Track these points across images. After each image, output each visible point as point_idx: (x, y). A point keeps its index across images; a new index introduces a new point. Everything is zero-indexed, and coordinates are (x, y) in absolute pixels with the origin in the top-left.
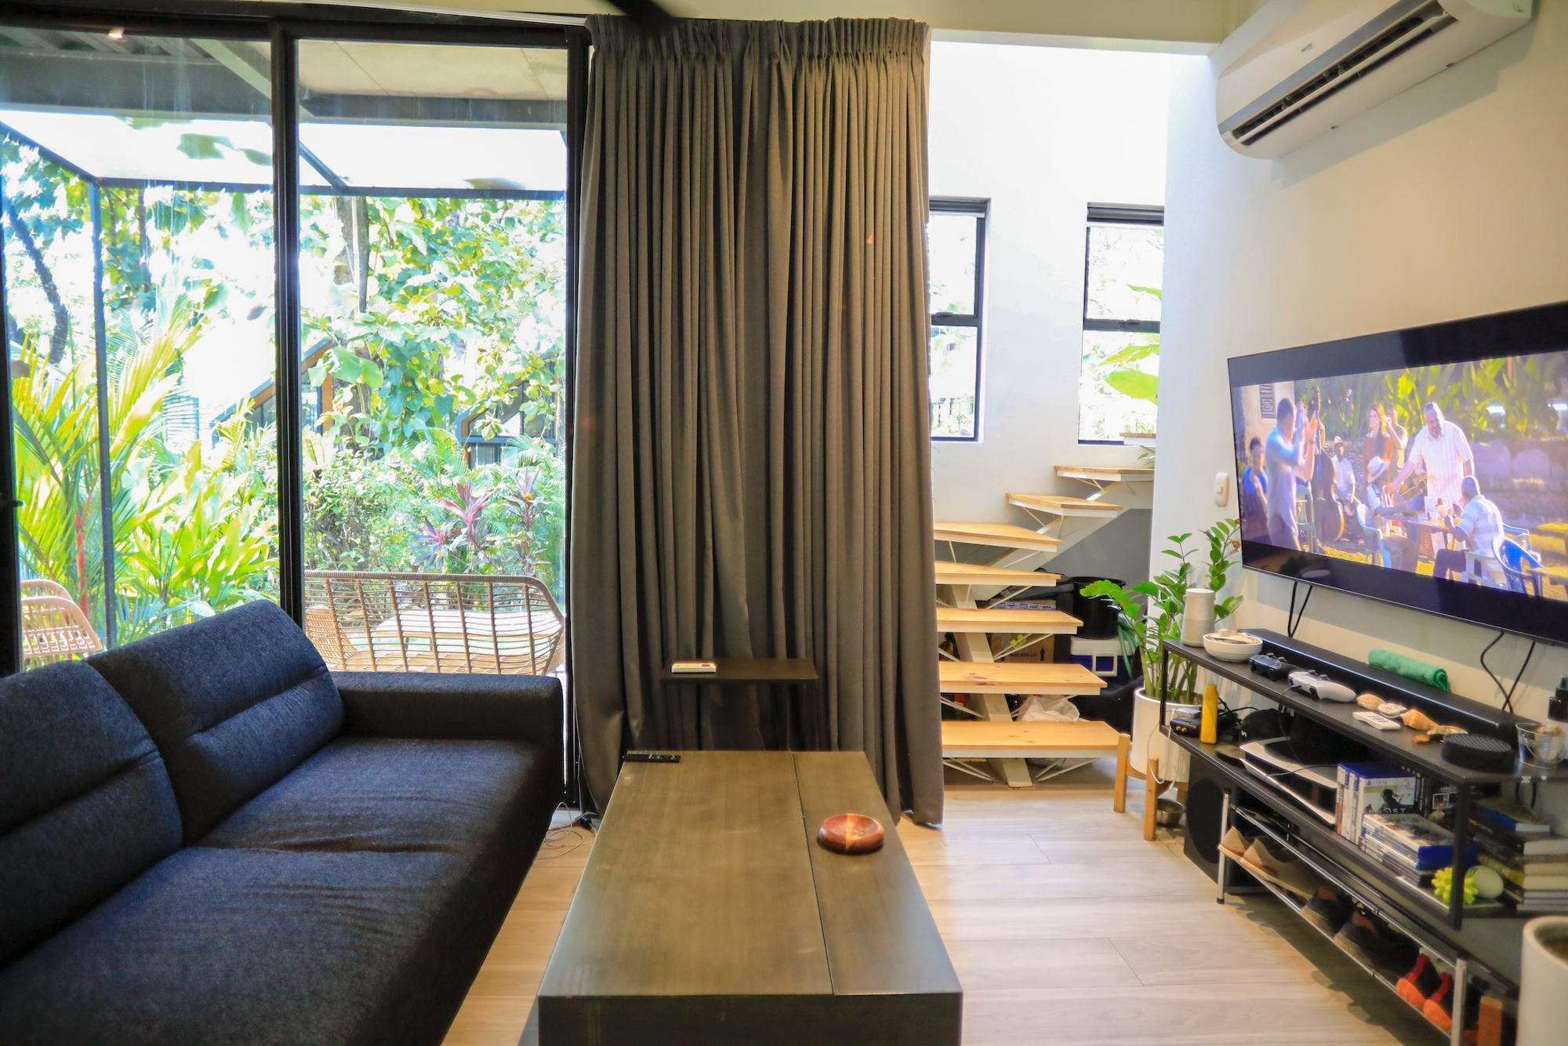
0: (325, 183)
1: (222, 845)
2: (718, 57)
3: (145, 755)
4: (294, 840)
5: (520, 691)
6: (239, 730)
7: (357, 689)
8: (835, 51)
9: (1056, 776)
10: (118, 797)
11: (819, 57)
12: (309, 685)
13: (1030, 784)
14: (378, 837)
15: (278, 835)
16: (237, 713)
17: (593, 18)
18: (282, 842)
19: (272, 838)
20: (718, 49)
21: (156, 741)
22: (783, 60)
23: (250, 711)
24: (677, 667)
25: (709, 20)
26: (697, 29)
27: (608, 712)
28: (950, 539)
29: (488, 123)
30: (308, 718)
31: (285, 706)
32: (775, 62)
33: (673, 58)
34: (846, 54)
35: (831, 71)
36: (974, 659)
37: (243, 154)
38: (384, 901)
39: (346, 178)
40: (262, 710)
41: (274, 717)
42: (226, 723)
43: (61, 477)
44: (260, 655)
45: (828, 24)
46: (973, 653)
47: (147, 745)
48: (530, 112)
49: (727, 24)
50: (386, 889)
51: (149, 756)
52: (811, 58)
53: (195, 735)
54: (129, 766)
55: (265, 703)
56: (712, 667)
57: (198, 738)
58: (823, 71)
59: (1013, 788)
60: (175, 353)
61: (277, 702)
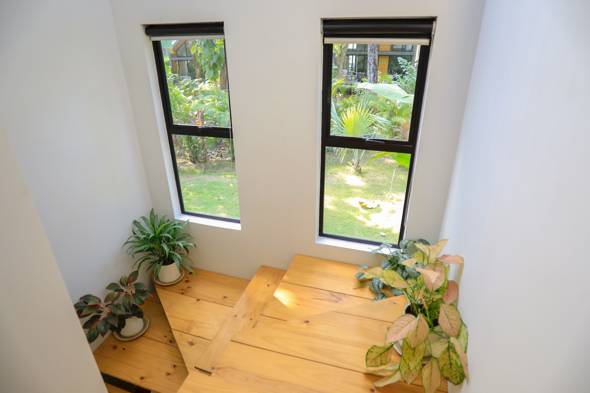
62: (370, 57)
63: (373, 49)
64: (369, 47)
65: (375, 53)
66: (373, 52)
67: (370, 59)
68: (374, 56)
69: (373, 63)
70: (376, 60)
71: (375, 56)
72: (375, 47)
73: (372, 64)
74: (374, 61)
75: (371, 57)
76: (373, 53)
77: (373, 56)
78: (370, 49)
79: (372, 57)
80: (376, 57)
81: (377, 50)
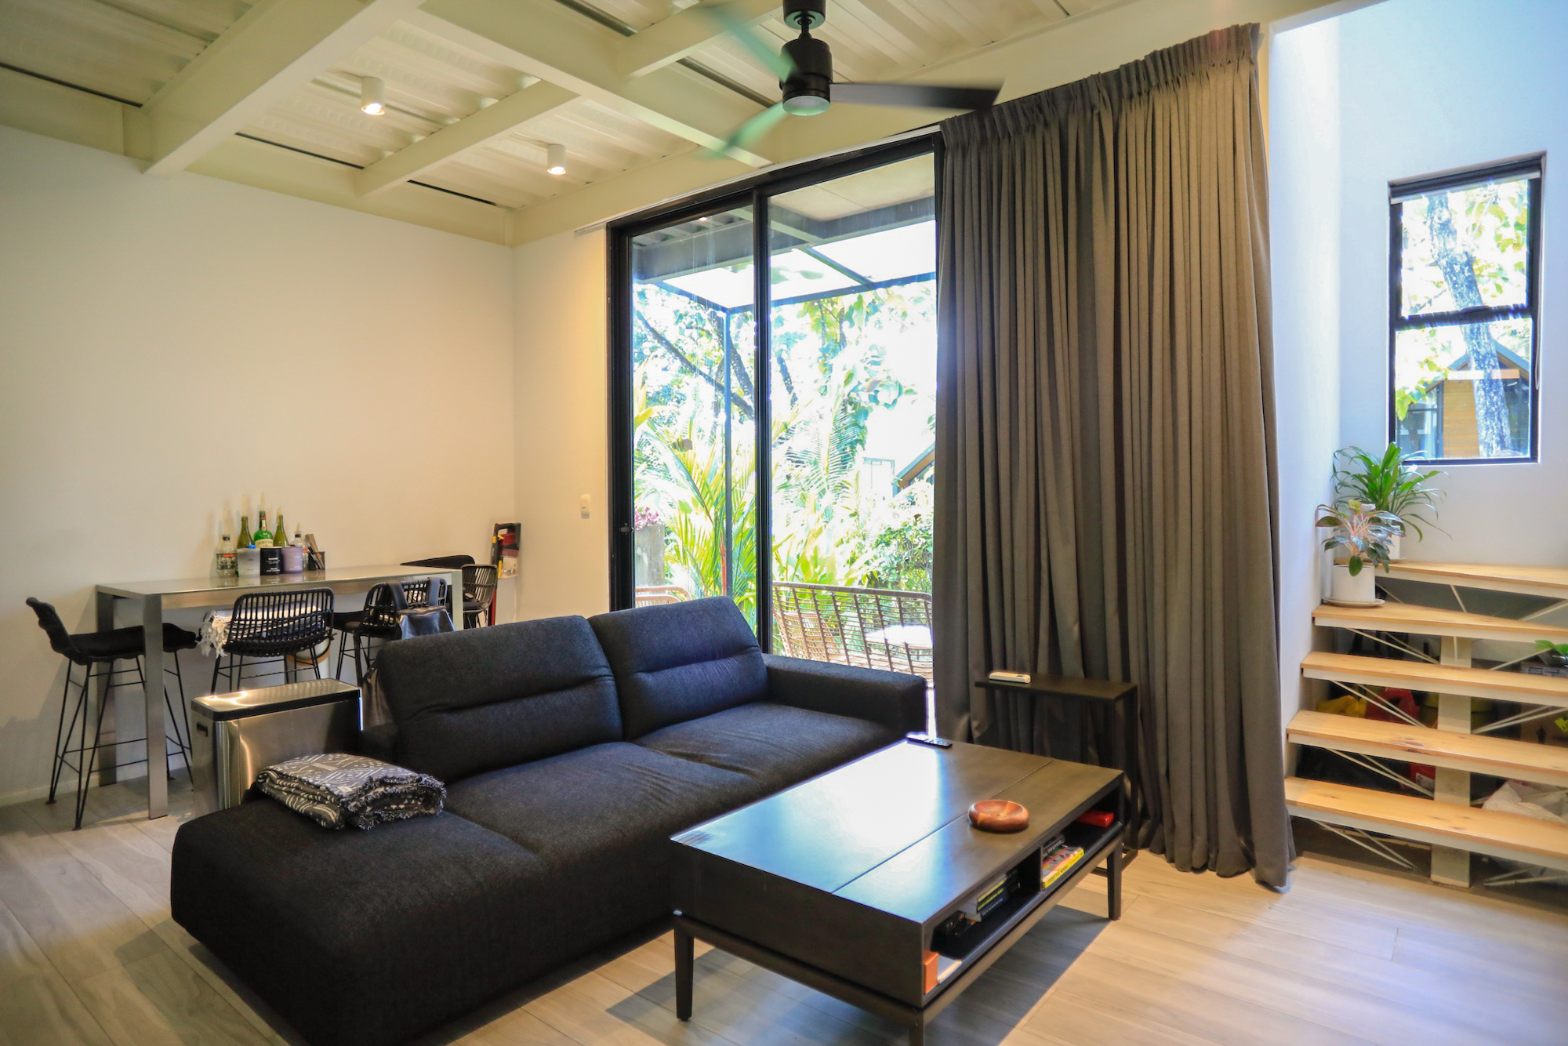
0: (856, 284)
1: (642, 745)
2: (1046, 125)
3: (601, 676)
4: (675, 750)
5: (883, 683)
6: (673, 677)
7: (780, 667)
8: (1154, 84)
9: (1511, 885)
10: (579, 696)
11: (1140, 94)
12: (740, 658)
13: (1466, 884)
14: (719, 758)
15: (672, 746)
16: (676, 666)
17: (942, 123)
18: (670, 749)
19: (668, 747)
20: (1044, 117)
21: (614, 671)
22: (1102, 109)
23: (687, 667)
24: (997, 675)
25: (1035, 94)
26: (1025, 106)
27: (960, 714)
28: (1453, 583)
29: (884, 227)
30: (732, 680)
31: (715, 669)
32: (1096, 112)
33: (1007, 137)
34: (1167, 83)
35: (1151, 104)
36: (1439, 726)
37: (799, 275)
38: (680, 787)
39: (870, 277)
40: (696, 669)
41: (703, 674)
42: (666, 671)
43: (713, 518)
44: (702, 631)
45: (1144, 62)
46: (1440, 719)
47: (606, 671)
48: (911, 210)
49: (1051, 93)
50: (687, 782)
51: (603, 678)
52: (1131, 97)
53: (639, 673)
54: (590, 680)
55: (700, 664)
56: (1026, 678)
57: (643, 676)
58: (1146, 105)
59: (1436, 883)
60: (783, 426)
61: (711, 666)
62: (1488, 429)
63: (1493, 413)
64: (1480, 409)
65: (1500, 420)
66: (1496, 419)
67: (1486, 434)
68: (1499, 427)
69: (1498, 443)
70: (1504, 437)
71: (1502, 427)
72: (1498, 408)
73: (1495, 445)
74: (1498, 439)
75: (1491, 430)
76: (1494, 420)
77: (1495, 427)
78: (1486, 413)
79: (1493, 429)
80: (1504, 430)
81: (1505, 413)
